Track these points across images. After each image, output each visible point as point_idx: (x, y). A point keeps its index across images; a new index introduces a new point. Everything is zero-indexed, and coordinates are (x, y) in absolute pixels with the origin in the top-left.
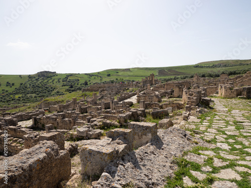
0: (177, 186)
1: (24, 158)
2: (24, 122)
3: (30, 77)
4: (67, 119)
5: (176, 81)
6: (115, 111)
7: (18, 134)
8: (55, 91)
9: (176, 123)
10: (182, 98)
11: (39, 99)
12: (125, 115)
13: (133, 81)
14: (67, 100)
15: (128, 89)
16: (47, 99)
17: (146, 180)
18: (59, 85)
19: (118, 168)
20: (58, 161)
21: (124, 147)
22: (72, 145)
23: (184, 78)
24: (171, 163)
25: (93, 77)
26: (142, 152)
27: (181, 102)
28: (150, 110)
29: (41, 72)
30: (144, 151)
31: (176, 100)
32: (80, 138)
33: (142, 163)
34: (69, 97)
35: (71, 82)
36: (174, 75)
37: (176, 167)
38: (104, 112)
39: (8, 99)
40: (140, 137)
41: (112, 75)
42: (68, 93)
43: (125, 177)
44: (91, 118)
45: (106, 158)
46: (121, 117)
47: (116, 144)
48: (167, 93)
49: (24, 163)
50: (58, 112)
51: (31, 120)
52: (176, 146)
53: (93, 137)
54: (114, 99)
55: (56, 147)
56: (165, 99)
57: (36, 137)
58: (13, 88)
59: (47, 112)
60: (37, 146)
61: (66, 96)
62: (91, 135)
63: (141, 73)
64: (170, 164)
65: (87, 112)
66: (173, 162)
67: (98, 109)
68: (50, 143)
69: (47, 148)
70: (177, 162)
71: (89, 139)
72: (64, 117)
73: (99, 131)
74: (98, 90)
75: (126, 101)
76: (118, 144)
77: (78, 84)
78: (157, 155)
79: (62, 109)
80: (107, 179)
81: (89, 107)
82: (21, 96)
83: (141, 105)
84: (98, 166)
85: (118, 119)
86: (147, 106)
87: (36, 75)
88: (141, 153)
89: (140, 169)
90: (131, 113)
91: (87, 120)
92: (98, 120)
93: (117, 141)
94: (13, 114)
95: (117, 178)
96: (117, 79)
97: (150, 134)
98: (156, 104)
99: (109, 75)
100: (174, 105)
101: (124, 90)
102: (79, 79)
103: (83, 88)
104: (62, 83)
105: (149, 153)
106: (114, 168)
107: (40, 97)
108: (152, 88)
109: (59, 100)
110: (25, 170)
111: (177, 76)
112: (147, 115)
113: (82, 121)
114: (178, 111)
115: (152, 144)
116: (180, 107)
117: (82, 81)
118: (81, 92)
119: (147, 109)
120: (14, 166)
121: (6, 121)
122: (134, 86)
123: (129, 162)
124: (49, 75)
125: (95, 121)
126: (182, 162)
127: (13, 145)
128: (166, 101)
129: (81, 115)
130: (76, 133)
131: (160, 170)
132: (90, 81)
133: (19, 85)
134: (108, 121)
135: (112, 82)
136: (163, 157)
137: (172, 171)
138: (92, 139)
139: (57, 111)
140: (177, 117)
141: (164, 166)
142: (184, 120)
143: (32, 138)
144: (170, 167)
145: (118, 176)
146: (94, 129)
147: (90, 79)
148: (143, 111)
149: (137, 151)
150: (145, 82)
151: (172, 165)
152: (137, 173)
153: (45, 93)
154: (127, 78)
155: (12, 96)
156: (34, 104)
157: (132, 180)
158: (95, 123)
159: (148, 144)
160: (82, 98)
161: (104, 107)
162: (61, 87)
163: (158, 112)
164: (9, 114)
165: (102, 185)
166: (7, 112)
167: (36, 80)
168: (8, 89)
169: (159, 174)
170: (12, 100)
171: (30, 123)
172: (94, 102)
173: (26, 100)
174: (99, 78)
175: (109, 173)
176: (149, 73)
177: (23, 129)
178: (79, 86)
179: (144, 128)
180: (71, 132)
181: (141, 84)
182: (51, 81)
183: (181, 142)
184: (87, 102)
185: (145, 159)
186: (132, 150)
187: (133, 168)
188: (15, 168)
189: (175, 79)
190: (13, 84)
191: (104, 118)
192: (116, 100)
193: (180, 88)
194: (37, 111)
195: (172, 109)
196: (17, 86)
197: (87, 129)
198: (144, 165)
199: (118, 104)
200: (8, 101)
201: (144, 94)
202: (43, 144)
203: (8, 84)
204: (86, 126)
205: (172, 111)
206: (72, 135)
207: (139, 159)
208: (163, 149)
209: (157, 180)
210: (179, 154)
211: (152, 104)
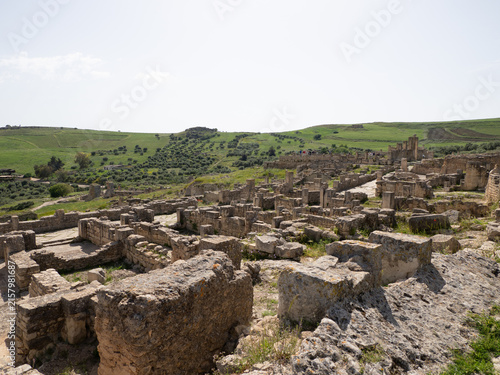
0: (477, 372)
1: (181, 274)
2: (164, 217)
3: (172, 137)
4: (237, 218)
5: (470, 155)
6: (329, 210)
7: (155, 236)
8: (215, 165)
9: (467, 246)
10: (483, 191)
11: (186, 177)
12: (351, 220)
13: (369, 151)
14: (235, 182)
15: (357, 167)
16: (200, 178)
17: (409, 346)
18: (221, 154)
19: (353, 314)
20: (233, 289)
21: (363, 276)
22: (249, 266)
23: (492, 148)
24: (464, 325)
25: (286, 140)
26: (398, 291)
27: (481, 202)
28: (407, 214)
29: (191, 129)
30: (403, 292)
31: (468, 197)
32: (262, 255)
33: (399, 314)
34: (241, 177)
35: (244, 149)
36: (466, 139)
37: (475, 334)
38: (307, 211)
39: (136, 175)
40: (392, 263)
41: (325, 138)
42: (237, 169)
43: (365, 333)
44: (281, 220)
45: (330, 292)
46: (342, 222)
47: (347, 270)
48: (447, 179)
49: (182, 282)
50: (221, 204)
51: (175, 214)
52: (475, 292)
53: (286, 255)
54: (327, 186)
55: (230, 263)
56: (443, 193)
57: (191, 242)
58: (146, 155)
59: (200, 202)
60: (199, 257)
61: (234, 174)
62: (282, 252)
63: (388, 134)
64: (460, 326)
65: (273, 208)
66: (467, 323)
67: (296, 204)
68: (219, 255)
69: (216, 262)
70: (478, 324)
71: (278, 258)
72: (231, 213)
73: (297, 245)
74: (295, 167)
75: (352, 191)
76: (352, 269)
77: (256, 154)
78: (431, 304)
79: (228, 198)
80: (332, 331)
81: (278, 198)
82: (156, 170)
83: (386, 201)
84: (311, 306)
85: (337, 225)
86: (398, 205)
87: (182, 134)
88: (396, 295)
89: (396, 324)
90: (364, 216)
91: (273, 223)
92: (295, 224)
93: (349, 263)
94: (146, 202)
95: (350, 332)
96: (334, 146)
97: (415, 260)
98: (419, 201)
99: (318, 138)
100: (463, 207)
101: (348, 170)
102: (260, 143)
103: (266, 161)
104: (227, 150)
105: (414, 298)
106: (343, 314)
107: (188, 174)
108: (410, 168)
109: (221, 182)
110: (183, 294)
111: (474, 143)
112: (399, 224)
113: (265, 224)
114: (472, 221)
115: (419, 281)
116: (478, 211)
117: (263, 148)
118: (261, 169)
119: (400, 210)
120: (166, 286)
121: (136, 211)
122: (371, 161)
123: (373, 307)
124: (206, 134)
125: (290, 225)
126: (491, 326)
127: (148, 253)
128: (443, 197)
129: (263, 212)
130: (254, 245)
131: (439, 333)
132: (278, 148)
133: (154, 151)
134: (316, 229)
135: (324, 151)
136: (444, 308)
137: (464, 340)
138: (285, 259)
139: (218, 201)
140: (469, 234)
141: (448, 327)
142: (490, 239)
143: (185, 243)
144: (462, 331)
145: (352, 328)
146: (288, 241)
147: (279, 144)
148: (391, 215)
149: (388, 289)
150: (395, 155)
151: (466, 328)
152: (389, 331)
153: (197, 167)
154: (357, 145)
155: (142, 170)
156: (178, 187)
157: (380, 342)
158: (290, 229)
159: (411, 279)
160: (263, 181)
161: (307, 201)
162: (225, 159)
163: (424, 218)
164: (139, 201)
165: (323, 340)
166: (135, 197)
167: (183, 143)
168: (136, 157)
169: (435, 340)
170: (143, 177)
171: (173, 219)
172: (288, 189)
173: (165, 179)
174: (298, 142)
175: (336, 320)
176: (405, 135)
177: (163, 229)
178: (258, 157)
179: (403, 246)
180: (245, 243)
181: (387, 157)
182: (207, 145)
183: (487, 285)
184: (274, 188)
185: (405, 308)
186: (378, 285)
187: (380, 320)
188: (169, 288)
189: (467, 149)
190: (145, 150)
191: (308, 221)
192: (330, 188)
193: (480, 170)
194: (184, 199)
195: (460, 215)
196: (152, 152)
197: (275, 239)
198: (403, 319)
199: (335, 196)
200: (136, 179)
201: (392, 178)
202: (209, 255)
203: (137, 149)
204: (273, 233)
205: (459, 220)
206: (247, 247)
207: (391, 305)
208: (443, 293)
209: (431, 351)
210: (481, 309)
211: (411, 202)
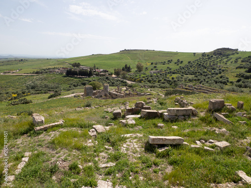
3: (204, 54)
87: (211, 53)
133: (186, 63)
167: (209, 58)
190: (182, 62)
203: (177, 62)
